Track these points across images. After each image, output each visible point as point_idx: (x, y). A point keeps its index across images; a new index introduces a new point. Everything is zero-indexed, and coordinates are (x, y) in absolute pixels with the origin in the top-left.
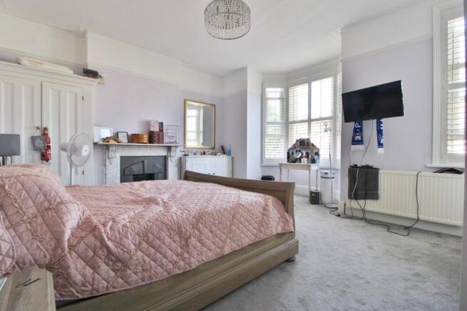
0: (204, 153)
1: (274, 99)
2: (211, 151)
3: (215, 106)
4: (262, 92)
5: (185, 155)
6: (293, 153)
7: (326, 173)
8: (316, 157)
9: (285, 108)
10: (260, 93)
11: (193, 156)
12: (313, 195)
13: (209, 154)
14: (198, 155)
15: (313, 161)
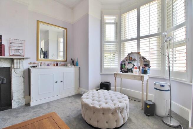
0: (57, 65)
1: (111, 23)
2: (63, 63)
3: (66, 29)
4: (101, 18)
5: (34, 67)
6: (125, 64)
7: (163, 86)
8: (147, 68)
9: (118, 30)
10: (100, 19)
11: (47, 67)
12: (148, 107)
13: (62, 65)
14: (51, 66)
15: (145, 72)
